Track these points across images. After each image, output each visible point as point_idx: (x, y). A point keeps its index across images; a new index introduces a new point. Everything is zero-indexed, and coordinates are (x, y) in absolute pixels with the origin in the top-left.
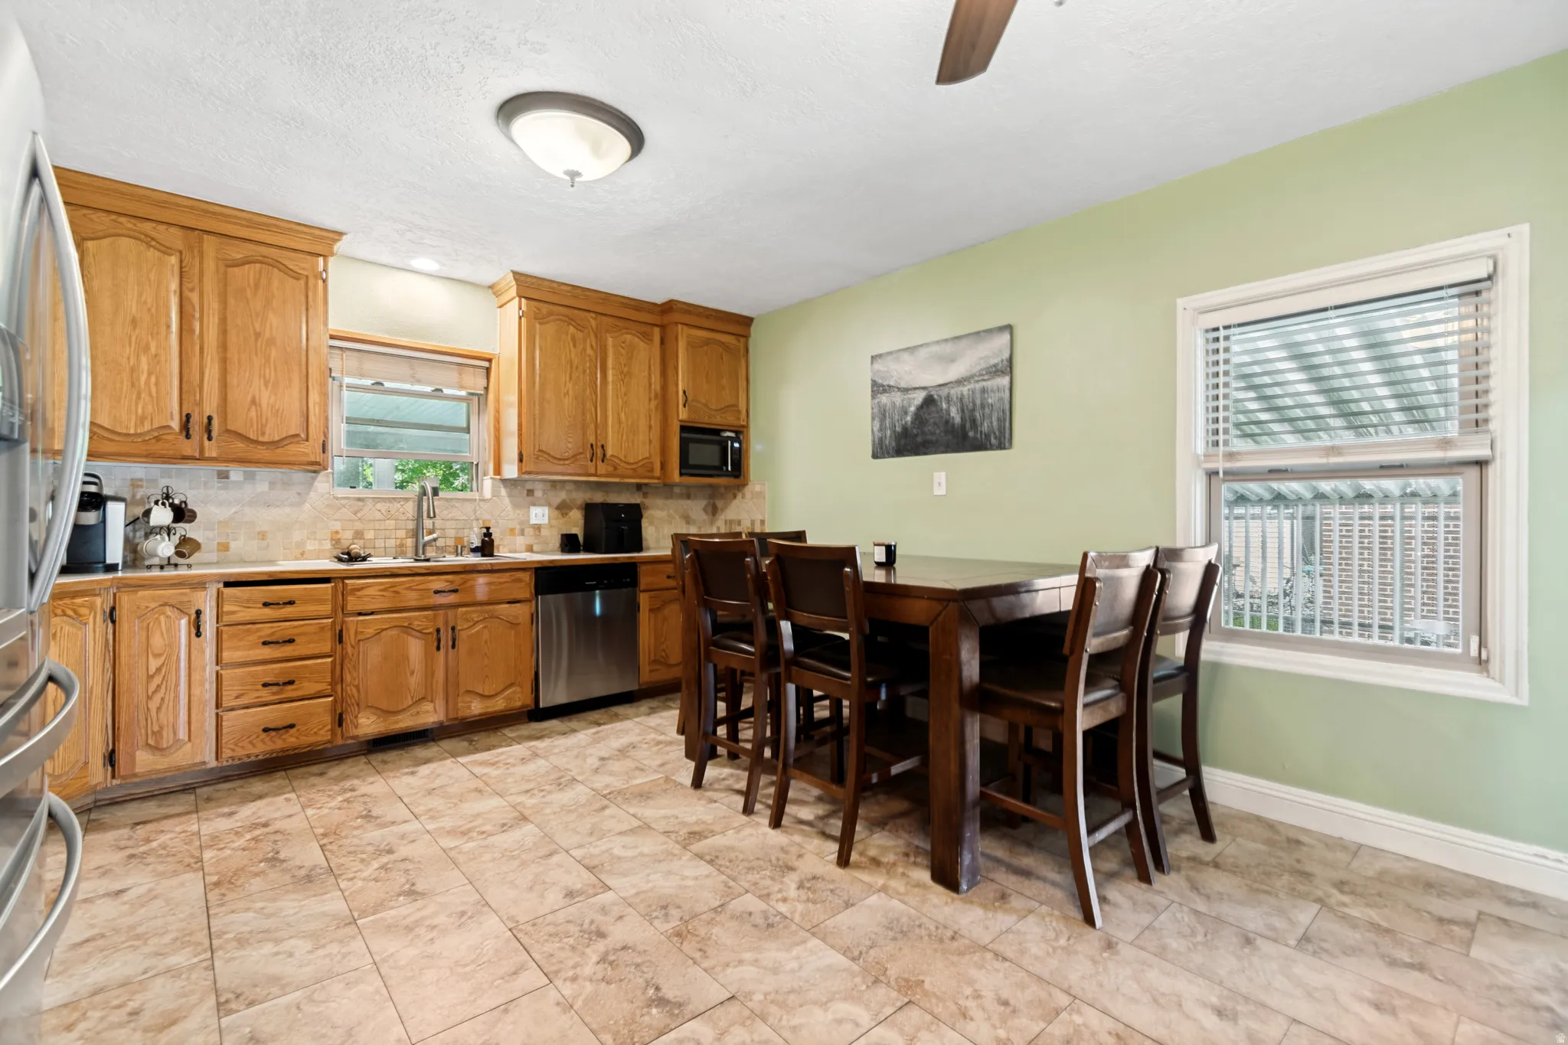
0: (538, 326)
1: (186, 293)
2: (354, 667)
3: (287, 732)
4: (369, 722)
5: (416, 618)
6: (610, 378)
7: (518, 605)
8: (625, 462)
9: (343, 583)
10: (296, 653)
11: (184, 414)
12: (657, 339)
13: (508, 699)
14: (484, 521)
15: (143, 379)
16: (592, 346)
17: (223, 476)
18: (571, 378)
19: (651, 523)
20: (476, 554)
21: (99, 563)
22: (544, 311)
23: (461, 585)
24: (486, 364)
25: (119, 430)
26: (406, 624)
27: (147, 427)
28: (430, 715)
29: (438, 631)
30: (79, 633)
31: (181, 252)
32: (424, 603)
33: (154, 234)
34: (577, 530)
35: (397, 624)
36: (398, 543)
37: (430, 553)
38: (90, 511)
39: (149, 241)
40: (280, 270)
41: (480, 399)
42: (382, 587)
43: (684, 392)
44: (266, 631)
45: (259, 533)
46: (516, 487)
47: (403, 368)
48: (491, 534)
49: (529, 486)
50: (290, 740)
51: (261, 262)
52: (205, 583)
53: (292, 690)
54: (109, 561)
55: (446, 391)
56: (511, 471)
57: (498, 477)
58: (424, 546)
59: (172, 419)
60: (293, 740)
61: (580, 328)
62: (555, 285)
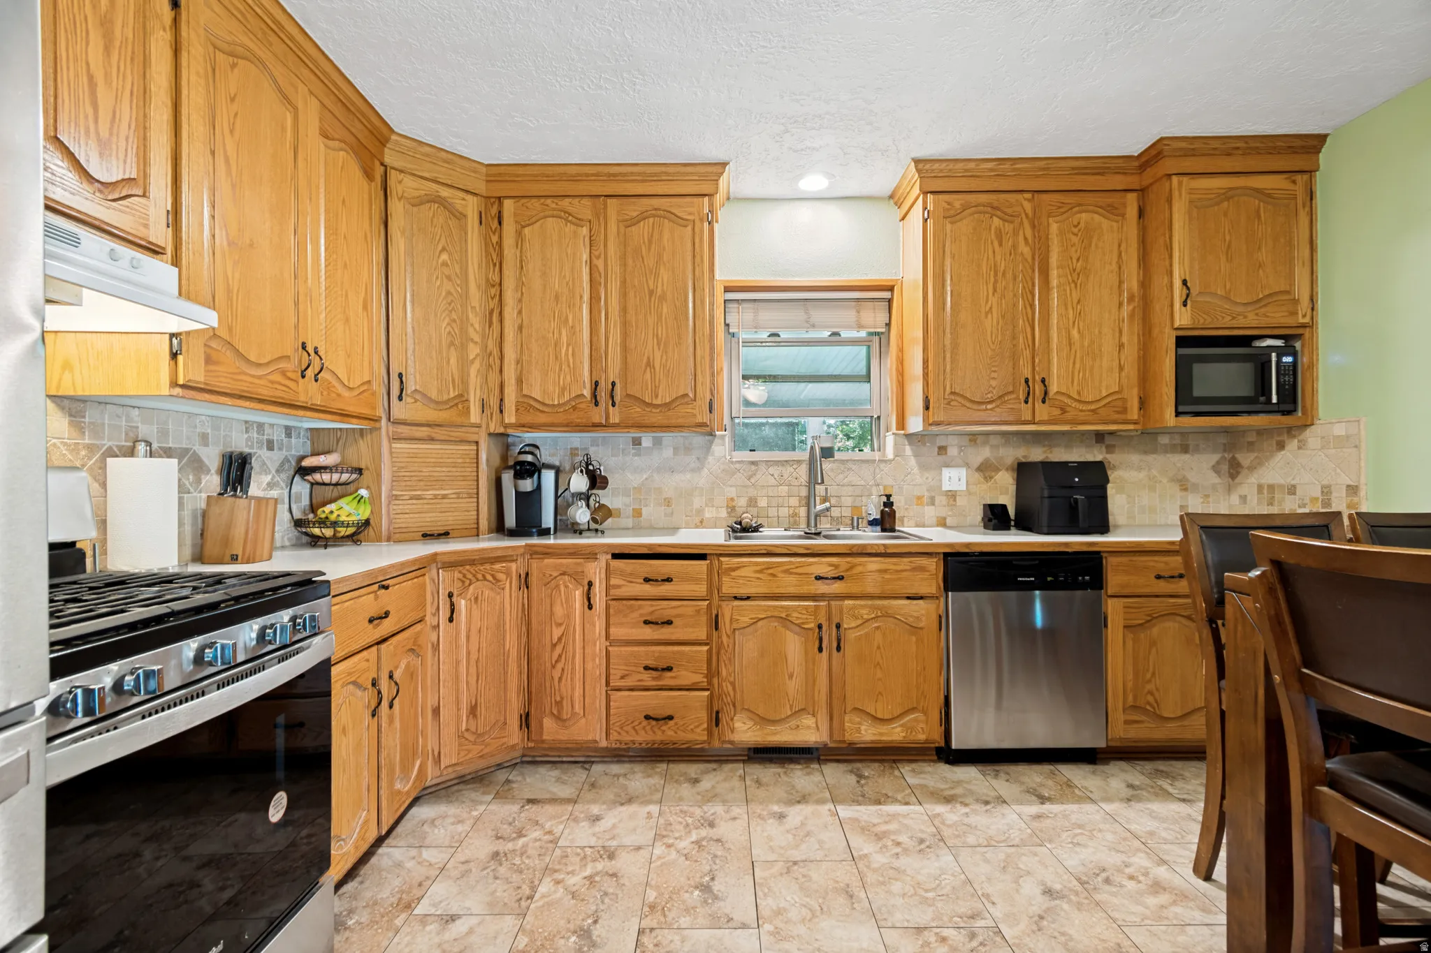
0: (949, 227)
1: (595, 261)
2: (730, 659)
3: (667, 724)
4: (746, 727)
5: (795, 608)
6: (1054, 282)
7: (921, 602)
8: (1079, 401)
9: (719, 560)
10: (674, 637)
11: (593, 382)
12: (1132, 211)
13: (908, 728)
14: (885, 487)
15: (563, 351)
16: (1026, 239)
17: (637, 442)
18: (995, 290)
19: (1120, 490)
20: (875, 528)
21: (534, 527)
22: (957, 205)
23: (847, 570)
24: (887, 295)
25: (547, 402)
26: (783, 615)
27: (567, 398)
28: (809, 732)
29: (820, 627)
30: (498, 597)
31: (590, 222)
32: (805, 590)
33: (570, 209)
34: (1007, 499)
35: (776, 614)
36: (791, 512)
37: (824, 525)
38: (526, 479)
39: (566, 216)
40: (670, 220)
41: (879, 339)
42: (758, 568)
43: (1185, 282)
44: (647, 609)
45: (665, 499)
46: (924, 444)
47: (797, 314)
48: (892, 504)
49: (941, 441)
50: (668, 733)
51: (654, 216)
52: (596, 554)
53: (672, 677)
54: (544, 526)
55: (845, 334)
56: (915, 424)
57: (903, 432)
58: (817, 516)
59: (585, 387)
60: (671, 733)
61: (1008, 218)
62: (972, 165)
